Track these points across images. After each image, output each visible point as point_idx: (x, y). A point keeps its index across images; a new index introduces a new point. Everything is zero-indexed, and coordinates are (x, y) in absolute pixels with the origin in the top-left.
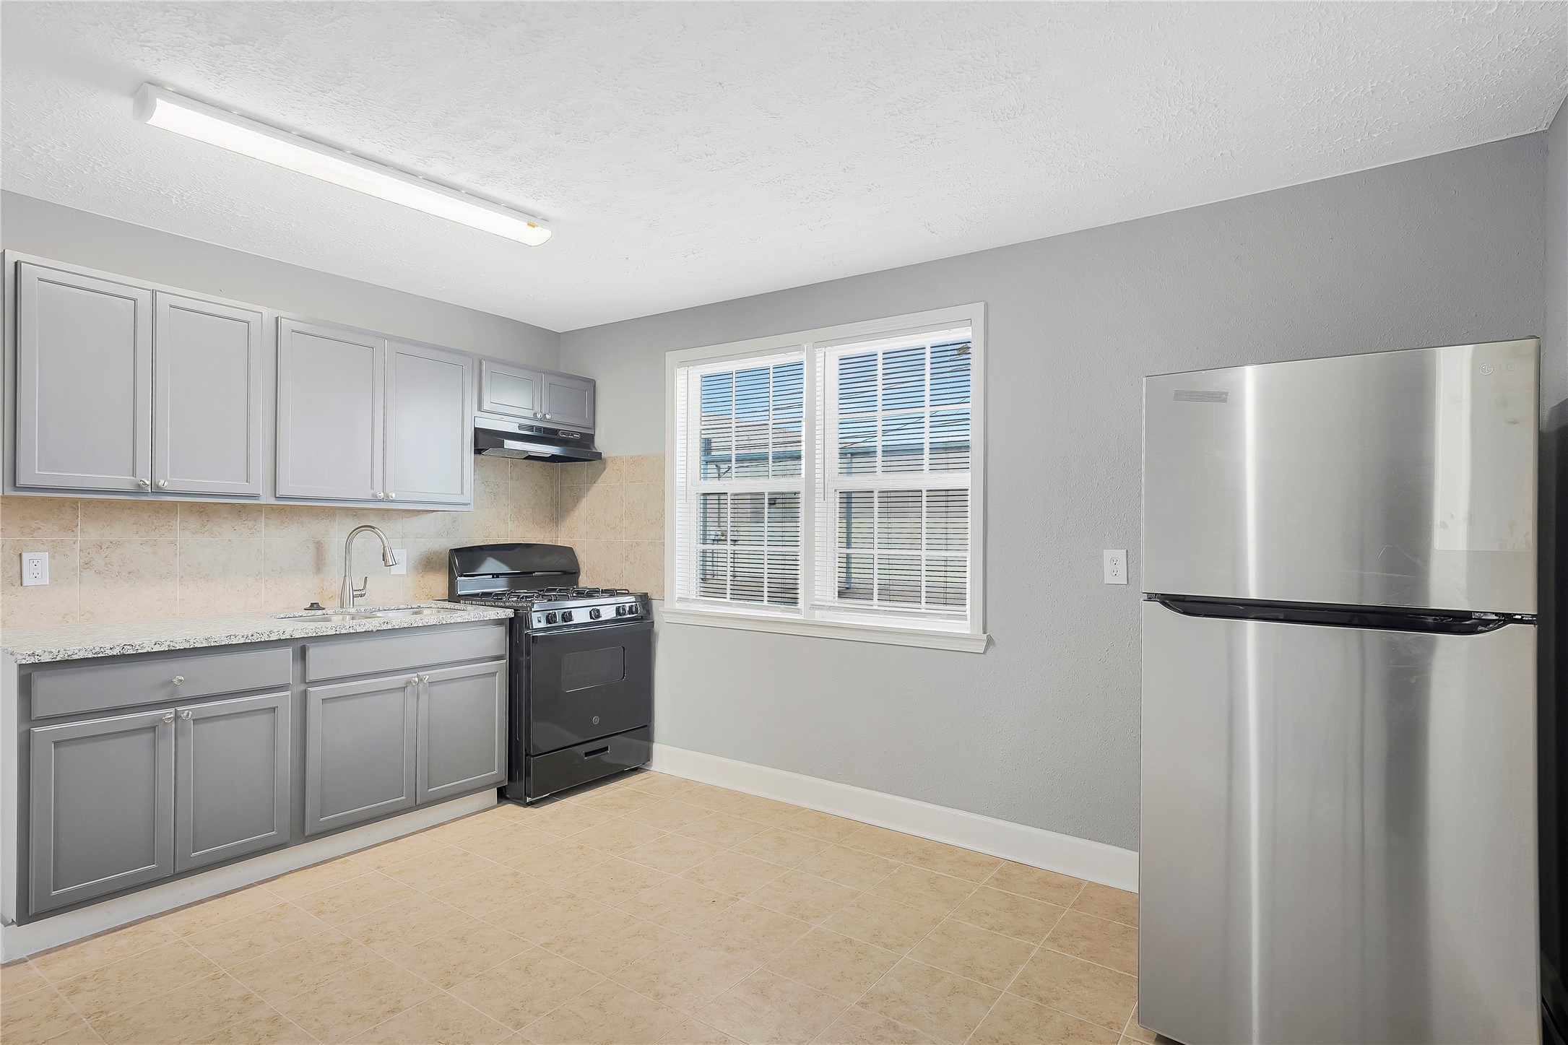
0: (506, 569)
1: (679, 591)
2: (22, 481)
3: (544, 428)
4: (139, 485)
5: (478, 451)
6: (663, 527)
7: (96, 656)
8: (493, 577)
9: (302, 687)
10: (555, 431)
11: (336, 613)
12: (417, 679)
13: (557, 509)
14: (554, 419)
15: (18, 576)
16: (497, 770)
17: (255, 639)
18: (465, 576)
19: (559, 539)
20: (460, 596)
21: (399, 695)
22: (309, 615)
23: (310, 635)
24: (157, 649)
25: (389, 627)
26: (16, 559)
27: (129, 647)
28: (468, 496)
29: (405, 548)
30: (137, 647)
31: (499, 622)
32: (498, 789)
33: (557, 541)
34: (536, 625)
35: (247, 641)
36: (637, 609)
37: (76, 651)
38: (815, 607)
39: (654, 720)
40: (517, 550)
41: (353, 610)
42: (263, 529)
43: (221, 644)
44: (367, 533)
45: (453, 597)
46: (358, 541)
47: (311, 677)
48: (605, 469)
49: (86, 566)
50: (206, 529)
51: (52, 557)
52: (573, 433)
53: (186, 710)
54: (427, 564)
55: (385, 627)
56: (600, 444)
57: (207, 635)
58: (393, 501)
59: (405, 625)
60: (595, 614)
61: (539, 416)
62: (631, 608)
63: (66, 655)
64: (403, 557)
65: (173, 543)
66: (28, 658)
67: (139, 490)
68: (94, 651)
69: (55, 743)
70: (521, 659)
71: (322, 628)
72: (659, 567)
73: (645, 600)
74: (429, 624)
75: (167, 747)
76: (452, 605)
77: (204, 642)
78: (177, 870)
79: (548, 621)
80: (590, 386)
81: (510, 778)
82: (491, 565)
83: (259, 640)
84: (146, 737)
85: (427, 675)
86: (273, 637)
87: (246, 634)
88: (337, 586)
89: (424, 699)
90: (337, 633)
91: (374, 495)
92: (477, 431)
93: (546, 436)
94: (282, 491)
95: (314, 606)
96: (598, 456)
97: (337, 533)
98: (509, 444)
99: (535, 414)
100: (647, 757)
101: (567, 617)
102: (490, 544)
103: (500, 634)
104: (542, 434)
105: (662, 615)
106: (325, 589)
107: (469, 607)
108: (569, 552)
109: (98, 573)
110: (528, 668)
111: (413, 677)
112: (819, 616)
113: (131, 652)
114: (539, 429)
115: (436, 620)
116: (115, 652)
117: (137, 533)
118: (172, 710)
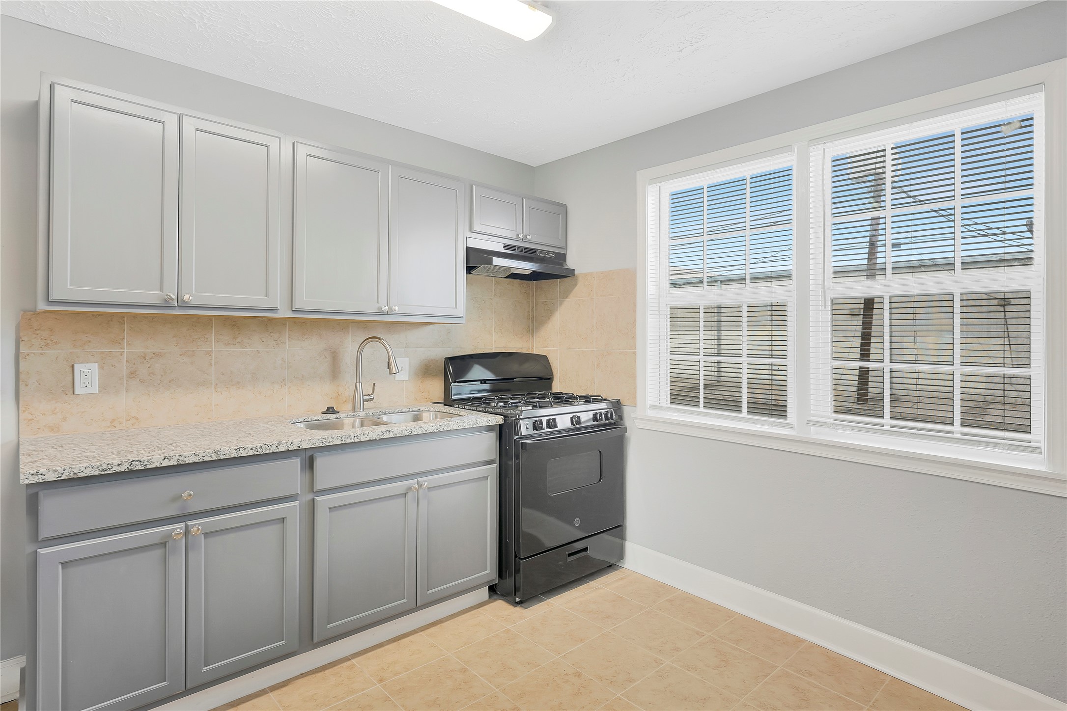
0: (490, 376)
1: (650, 400)
2: (55, 295)
3: (525, 248)
4: (166, 301)
5: (469, 269)
6: (634, 337)
7: (103, 473)
8: (481, 383)
9: (310, 496)
10: (534, 251)
11: (348, 417)
12: (416, 486)
13: (532, 321)
14: (535, 240)
15: (70, 385)
16: (489, 571)
17: (264, 451)
18: (459, 382)
19: (534, 348)
20: (454, 400)
21: (401, 501)
22: (325, 418)
23: (317, 445)
24: (166, 463)
25: (392, 435)
26: (69, 370)
27: (137, 463)
28: (461, 310)
29: (408, 357)
30: (146, 463)
31: (490, 428)
32: (489, 587)
33: (532, 350)
34: (524, 432)
35: (256, 453)
36: (611, 414)
37: (83, 469)
38: (811, 423)
39: (626, 519)
40: (498, 359)
41: (362, 414)
42: (287, 341)
43: (230, 457)
44: (375, 343)
45: (448, 401)
46: (367, 350)
47: (318, 486)
48: (576, 285)
49: (132, 376)
50: (237, 340)
51: (101, 367)
52: (549, 252)
53: (196, 525)
54: (426, 371)
55: (387, 436)
56: (570, 263)
57: (218, 448)
58: (396, 314)
59: (406, 433)
60: (575, 421)
61: (521, 236)
62: (606, 414)
63: (72, 473)
64: (405, 365)
65: (209, 353)
66: (31, 478)
67: (167, 305)
68: (101, 468)
69: (62, 563)
70: (510, 463)
71: (328, 438)
72: (631, 376)
73: (617, 405)
74: (428, 431)
75: (177, 563)
76: (447, 409)
77: (213, 455)
78: (189, 686)
79: (535, 428)
80: (561, 210)
81: (501, 575)
82: (478, 372)
83: (267, 452)
84: (158, 553)
85: (426, 481)
86: (282, 448)
87: (255, 446)
88: (350, 393)
89: (423, 504)
90: (343, 442)
91: (380, 308)
92: (469, 250)
93: (527, 254)
94: (298, 305)
95: (330, 410)
96: (571, 273)
97: (350, 345)
98: (497, 261)
99: (518, 235)
100: (621, 556)
101: (552, 424)
102: (478, 353)
103: (491, 439)
104: (523, 254)
105: (633, 419)
106: (340, 393)
107: (463, 412)
108: (543, 360)
109: (142, 381)
110: (518, 471)
111: (412, 482)
112: (816, 434)
113: (139, 467)
114: (520, 248)
115: (434, 428)
116: (123, 468)
117: (177, 345)
118: (183, 525)
